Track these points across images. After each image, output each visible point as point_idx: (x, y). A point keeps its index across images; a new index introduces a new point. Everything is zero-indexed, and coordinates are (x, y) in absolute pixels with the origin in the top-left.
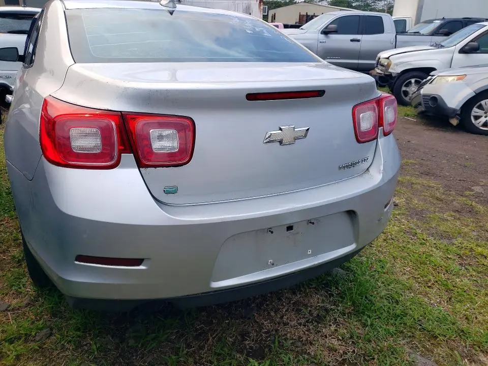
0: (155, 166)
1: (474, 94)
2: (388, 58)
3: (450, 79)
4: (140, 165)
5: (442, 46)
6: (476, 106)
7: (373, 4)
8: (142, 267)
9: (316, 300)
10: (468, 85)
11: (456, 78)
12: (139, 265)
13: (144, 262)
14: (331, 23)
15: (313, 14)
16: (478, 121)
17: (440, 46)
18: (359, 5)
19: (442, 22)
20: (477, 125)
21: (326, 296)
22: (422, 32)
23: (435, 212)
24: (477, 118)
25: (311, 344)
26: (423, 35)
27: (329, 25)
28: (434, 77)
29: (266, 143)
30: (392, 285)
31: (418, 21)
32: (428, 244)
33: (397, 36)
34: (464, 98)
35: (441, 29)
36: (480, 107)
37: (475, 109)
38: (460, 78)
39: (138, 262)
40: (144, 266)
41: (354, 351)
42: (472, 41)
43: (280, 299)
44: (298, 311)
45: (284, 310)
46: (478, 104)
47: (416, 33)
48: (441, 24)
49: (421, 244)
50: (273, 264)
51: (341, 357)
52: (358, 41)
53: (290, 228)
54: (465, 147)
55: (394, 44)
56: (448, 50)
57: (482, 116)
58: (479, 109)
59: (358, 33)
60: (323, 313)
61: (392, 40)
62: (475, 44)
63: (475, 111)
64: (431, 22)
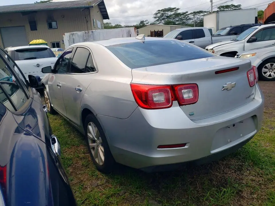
0: (185, 105)
1: (262, 62)
2: (212, 49)
3: (248, 56)
4: (180, 105)
5: (238, 40)
6: (264, 67)
7: (186, 22)
8: (186, 147)
9: (234, 162)
10: (258, 57)
11: (251, 55)
12: (184, 146)
13: (187, 144)
14: (178, 35)
15: (157, 31)
16: (266, 74)
17: (236, 40)
18: (180, 23)
19: (231, 28)
20: (266, 76)
21: (237, 160)
22: (222, 34)
23: (267, 118)
24: (265, 73)
25: (242, 180)
26: (223, 36)
27: (177, 36)
28: (240, 56)
29: (223, 90)
30: (265, 152)
31: (217, 29)
32: (271, 132)
33: (212, 37)
34: (258, 64)
35: (231, 32)
36: (266, 68)
37: (263, 69)
38: (253, 55)
39: (184, 145)
40: (187, 146)
41: (262, 180)
42: (252, 36)
43: (218, 164)
44: (229, 168)
45: (223, 168)
46: (264, 66)
47: (219, 35)
48: (231, 29)
49: (268, 133)
50: (231, 141)
51: (258, 183)
52: (193, 42)
53: (234, 125)
54: (264, 88)
55: (211, 41)
56: (242, 42)
57: (267, 72)
58: (265, 68)
59: (192, 38)
60: (240, 167)
61: (210, 40)
62: (254, 37)
63: (264, 70)
64: (225, 28)
